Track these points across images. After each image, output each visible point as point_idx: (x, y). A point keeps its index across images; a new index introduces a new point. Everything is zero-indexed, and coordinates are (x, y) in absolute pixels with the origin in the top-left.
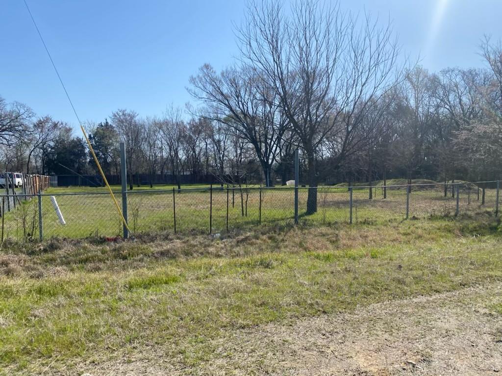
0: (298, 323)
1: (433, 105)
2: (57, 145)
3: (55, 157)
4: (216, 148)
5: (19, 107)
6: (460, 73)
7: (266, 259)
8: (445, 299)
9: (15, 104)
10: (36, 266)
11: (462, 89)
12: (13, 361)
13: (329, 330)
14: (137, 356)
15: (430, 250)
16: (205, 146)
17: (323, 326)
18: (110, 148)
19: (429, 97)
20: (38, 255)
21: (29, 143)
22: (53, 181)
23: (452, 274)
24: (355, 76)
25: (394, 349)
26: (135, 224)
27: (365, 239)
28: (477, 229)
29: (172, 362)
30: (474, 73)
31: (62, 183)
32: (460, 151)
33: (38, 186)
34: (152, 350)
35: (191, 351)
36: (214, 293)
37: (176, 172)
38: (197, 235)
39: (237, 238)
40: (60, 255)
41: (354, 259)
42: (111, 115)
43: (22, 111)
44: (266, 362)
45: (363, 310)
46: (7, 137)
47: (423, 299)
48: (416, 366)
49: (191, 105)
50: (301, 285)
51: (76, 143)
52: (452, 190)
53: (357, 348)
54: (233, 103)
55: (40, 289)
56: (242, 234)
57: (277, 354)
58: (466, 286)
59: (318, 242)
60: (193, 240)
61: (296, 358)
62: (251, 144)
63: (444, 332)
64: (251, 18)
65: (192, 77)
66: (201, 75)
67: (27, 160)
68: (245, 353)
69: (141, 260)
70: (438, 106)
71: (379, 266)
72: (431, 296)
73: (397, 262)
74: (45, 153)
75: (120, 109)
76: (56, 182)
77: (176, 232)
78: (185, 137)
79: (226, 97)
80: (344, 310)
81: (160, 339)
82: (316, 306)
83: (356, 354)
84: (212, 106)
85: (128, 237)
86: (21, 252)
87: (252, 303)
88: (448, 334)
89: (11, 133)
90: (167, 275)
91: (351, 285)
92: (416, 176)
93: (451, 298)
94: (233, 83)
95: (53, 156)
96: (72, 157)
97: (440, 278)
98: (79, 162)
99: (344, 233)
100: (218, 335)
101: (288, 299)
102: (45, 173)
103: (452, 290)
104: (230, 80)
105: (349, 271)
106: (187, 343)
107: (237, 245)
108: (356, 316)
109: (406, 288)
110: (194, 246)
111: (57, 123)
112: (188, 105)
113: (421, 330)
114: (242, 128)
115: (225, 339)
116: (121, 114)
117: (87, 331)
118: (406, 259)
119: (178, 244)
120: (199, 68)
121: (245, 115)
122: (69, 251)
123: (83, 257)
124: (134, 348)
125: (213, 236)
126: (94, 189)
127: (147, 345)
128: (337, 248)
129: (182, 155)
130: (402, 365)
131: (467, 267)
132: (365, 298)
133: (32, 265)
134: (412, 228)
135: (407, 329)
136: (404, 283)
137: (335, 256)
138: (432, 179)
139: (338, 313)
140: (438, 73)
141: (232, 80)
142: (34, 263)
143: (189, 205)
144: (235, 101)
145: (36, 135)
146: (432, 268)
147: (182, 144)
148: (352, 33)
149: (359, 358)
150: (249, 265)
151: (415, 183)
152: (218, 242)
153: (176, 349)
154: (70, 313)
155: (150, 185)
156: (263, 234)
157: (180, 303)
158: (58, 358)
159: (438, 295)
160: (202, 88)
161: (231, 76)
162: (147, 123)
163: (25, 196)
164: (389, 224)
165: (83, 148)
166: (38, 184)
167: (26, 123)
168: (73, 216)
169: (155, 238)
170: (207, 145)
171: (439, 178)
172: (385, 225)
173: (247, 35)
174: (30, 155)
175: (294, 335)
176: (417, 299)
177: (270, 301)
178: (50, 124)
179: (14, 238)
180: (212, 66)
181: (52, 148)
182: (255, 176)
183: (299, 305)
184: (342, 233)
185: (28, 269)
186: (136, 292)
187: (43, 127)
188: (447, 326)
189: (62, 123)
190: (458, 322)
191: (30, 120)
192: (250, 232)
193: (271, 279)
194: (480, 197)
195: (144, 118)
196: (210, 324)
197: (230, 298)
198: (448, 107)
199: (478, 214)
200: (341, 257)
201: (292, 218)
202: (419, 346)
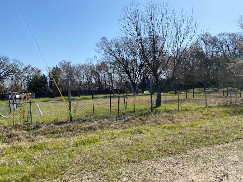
0: (160, 159)
1: (215, 51)
2: (34, 78)
3: (33, 84)
4: (109, 76)
5: (16, 61)
6: (227, 35)
7: (140, 129)
8: (231, 146)
9: (14, 60)
10: (30, 136)
11: (229, 43)
12: (28, 181)
13: (176, 163)
14: (85, 177)
15: (220, 122)
16: (104, 76)
17: (172, 161)
18: (59, 79)
19: (213, 47)
20: (31, 131)
21: (21, 78)
22: (33, 95)
23: (233, 134)
24: (177, 39)
25: (209, 171)
26: (75, 115)
27: (187, 118)
28: (242, 111)
29: (102, 179)
30: (235, 35)
31: (37, 96)
32: (231, 73)
33: (26, 98)
34: (92, 174)
35: (110, 174)
36: (117, 146)
37: (91, 89)
38: (105, 119)
39: (124, 120)
40: (41, 130)
41: (183, 128)
42: (59, 63)
43: (17, 63)
44: (148, 178)
45: (191, 152)
46: (11, 76)
47: (220, 146)
48: (221, 179)
49: (97, 57)
50: (159, 141)
51: (43, 77)
52: (227, 92)
53: (191, 171)
54: (117, 55)
55: (35, 146)
56: (126, 118)
57: (152, 174)
58: (241, 139)
59: (164, 120)
60: (103, 121)
61: (162, 176)
62: (126, 74)
63: (233, 162)
64: (125, 14)
65: (97, 43)
66: (101, 42)
67: (20, 86)
68: (137, 175)
69: (80, 132)
70: (217, 52)
71: (196, 131)
72: (224, 145)
73: (205, 128)
74: (29, 83)
75: (63, 60)
76: (34, 96)
77: (94, 118)
78: (94, 72)
79: (113, 52)
80: (181, 153)
81: (95, 169)
82: (168, 151)
83: (191, 174)
84: (107, 57)
85: (72, 121)
86: (23, 130)
87: (136, 151)
88: (235, 163)
89: (12, 74)
90: (93, 138)
91: (183, 140)
92: (208, 86)
93: (234, 145)
94: (117, 45)
95: (32, 84)
96: (41, 84)
97: (227, 136)
98: (45, 86)
99: (176, 115)
100: (122, 166)
101: (153, 148)
102: (29, 92)
103: (234, 141)
104: (115, 44)
105: (181, 134)
106: (108, 170)
107: (124, 123)
108: (188, 155)
109: (210, 141)
110: (104, 124)
111: (34, 68)
112: (95, 57)
113: (221, 161)
114: (121, 66)
115: (126, 168)
116: (63, 62)
117: (60, 166)
118: (208, 127)
119: (96, 123)
120: (100, 39)
121: (123, 60)
122: (45, 128)
123: (52, 131)
124: (83, 173)
125: (112, 119)
126: (52, 99)
127: (89, 172)
128: (174, 123)
129: (93, 81)
130: (214, 178)
131: (240, 130)
132: (191, 146)
133: (29, 136)
134: (209, 112)
135: (214, 161)
136: (210, 138)
137: (174, 127)
138: (216, 88)
139: (179, 154)
140: (217, 35)
141: (116, 44)
142: (30, 135)
143: (99, 105)
144: (118, 54)
145: (24, 74)
146: (222, 131)
147: (93, 75)
148: (174, 18)
149: (192, 175)
150: (132, 132)
151: (208, 90)
152: (115, 122)
153: (103, 173)
154: (50, 157)
155: (79, 96)
156: (136, 117)
157: (101, 151)
158: (48, 179)
159: (227, 144)
160: (102, 48)
161: (115, 42)
162: (76, 66)
163: (21, 103)
164: (198, 110)
165: (46, 79)
166: (26, 97)
167: (19, 68)
168: (44, 112)
169: (85, 121)
170: (105, 75)
171: (220, 87)
172: (196, 111)
173: (124, 22)
174: (22, 84)
175: (159, 165)
176: (217, 146)
177: (145, 149)
178: (31, 68)
179: (19, 123)
180: (106, 38)
181: (32, 80)
182: (129, 89)
183: (159, 151)
184: (175, 115)
185: (27, 137)
186: (80, 147)
187: (27, 70)
188: (234, 159)
189: (36, 68)
190: (239, 157)
191: (21, 67)
192: (130, 116)
193: (144, 139)
194: (241, 96)
195: (75, 64)
196: (118, 161)
197: (125, 148)
198: (222, 52)
199: (241, 104)
200: (176, 127)
201: (150, 109)
202: (222, 169)
